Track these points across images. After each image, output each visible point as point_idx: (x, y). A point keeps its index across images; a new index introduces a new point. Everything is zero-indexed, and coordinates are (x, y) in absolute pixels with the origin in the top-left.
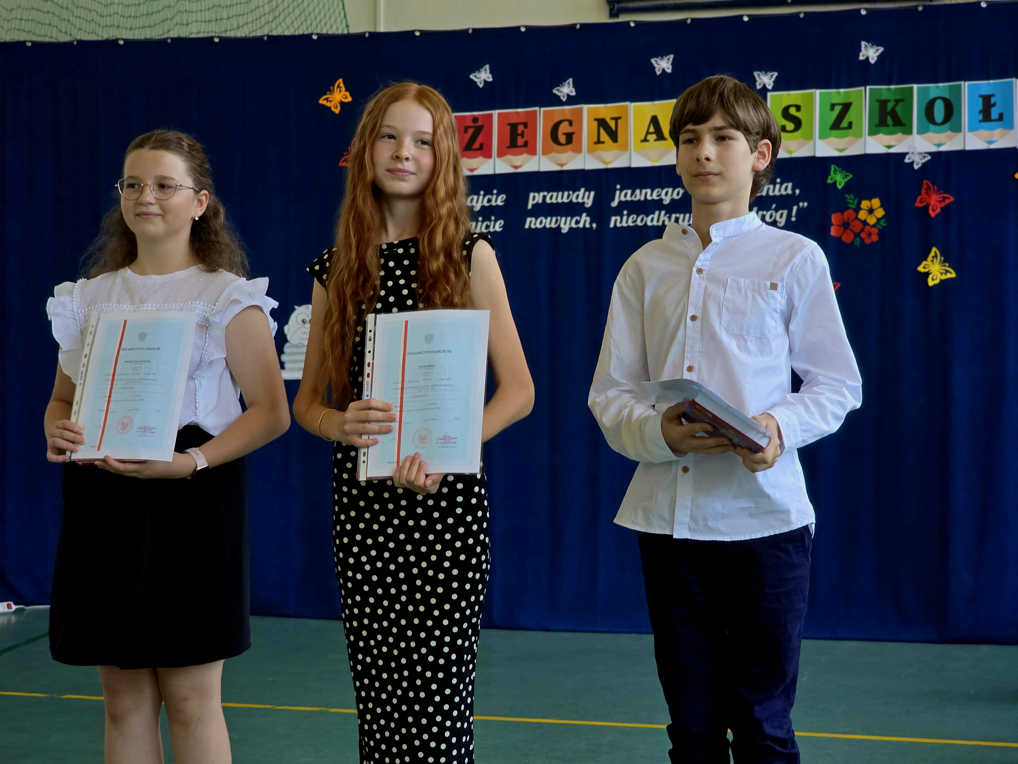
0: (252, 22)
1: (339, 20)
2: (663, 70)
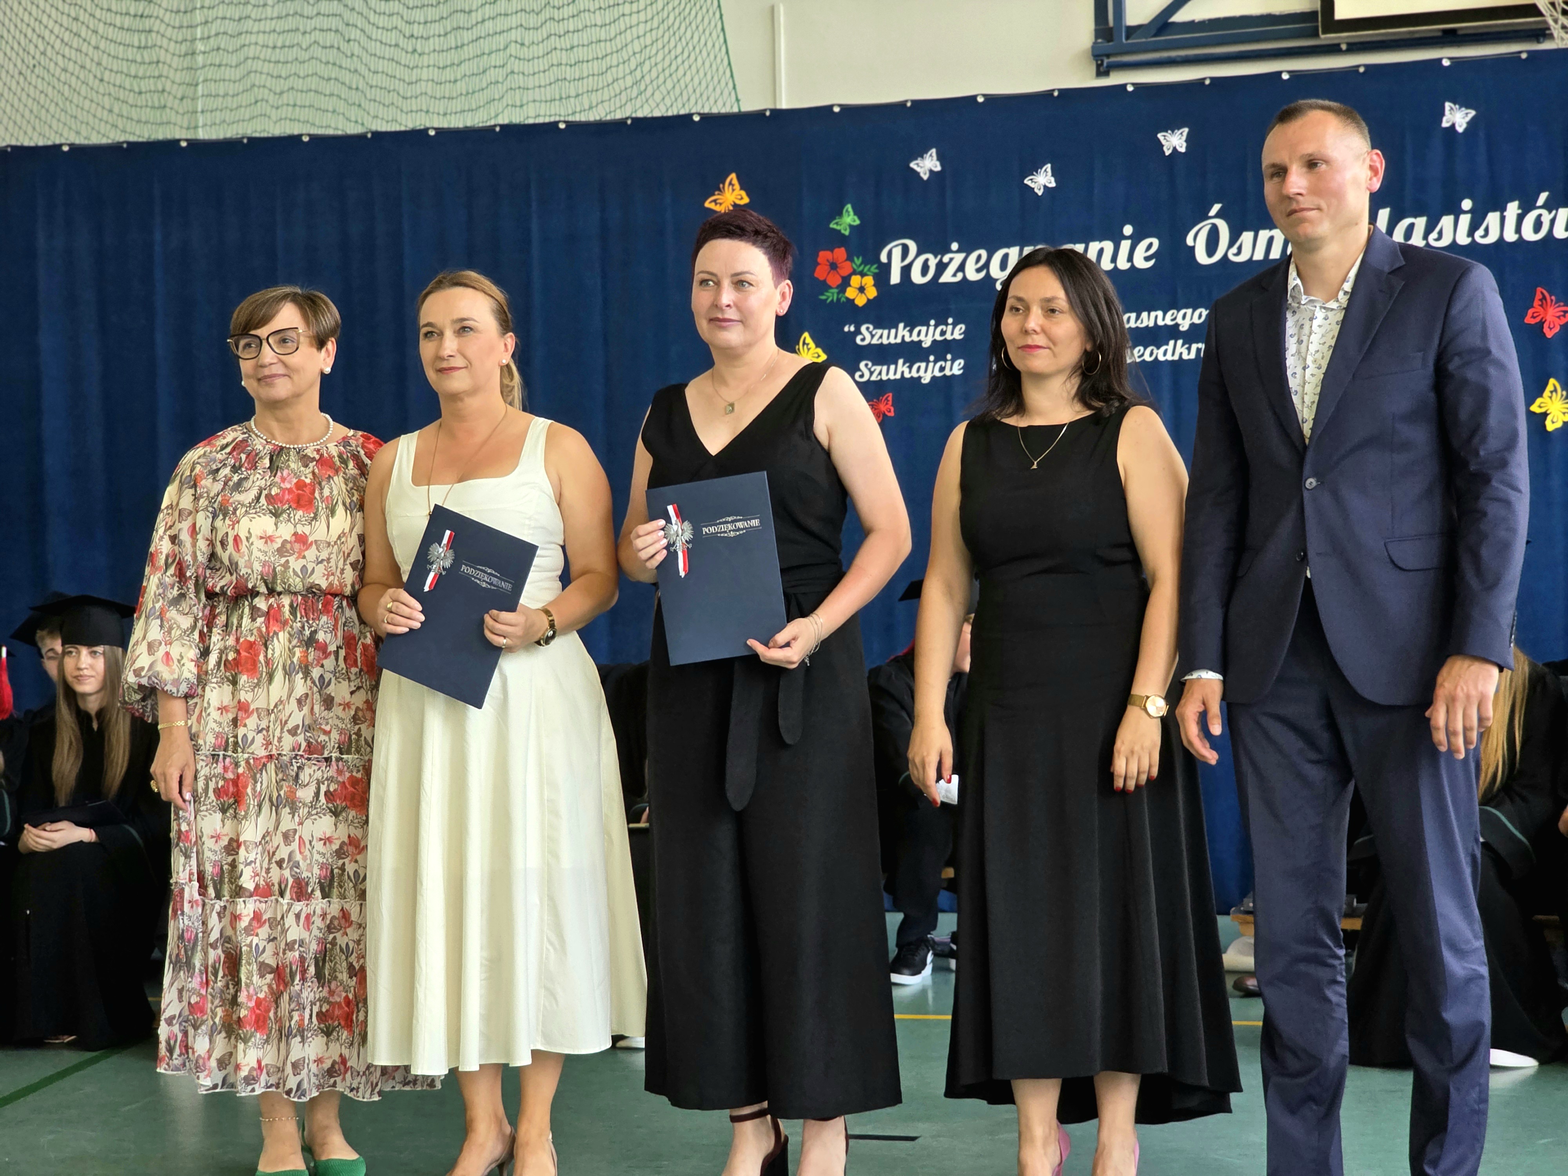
1: (726, 92)
2: (1175, 148)
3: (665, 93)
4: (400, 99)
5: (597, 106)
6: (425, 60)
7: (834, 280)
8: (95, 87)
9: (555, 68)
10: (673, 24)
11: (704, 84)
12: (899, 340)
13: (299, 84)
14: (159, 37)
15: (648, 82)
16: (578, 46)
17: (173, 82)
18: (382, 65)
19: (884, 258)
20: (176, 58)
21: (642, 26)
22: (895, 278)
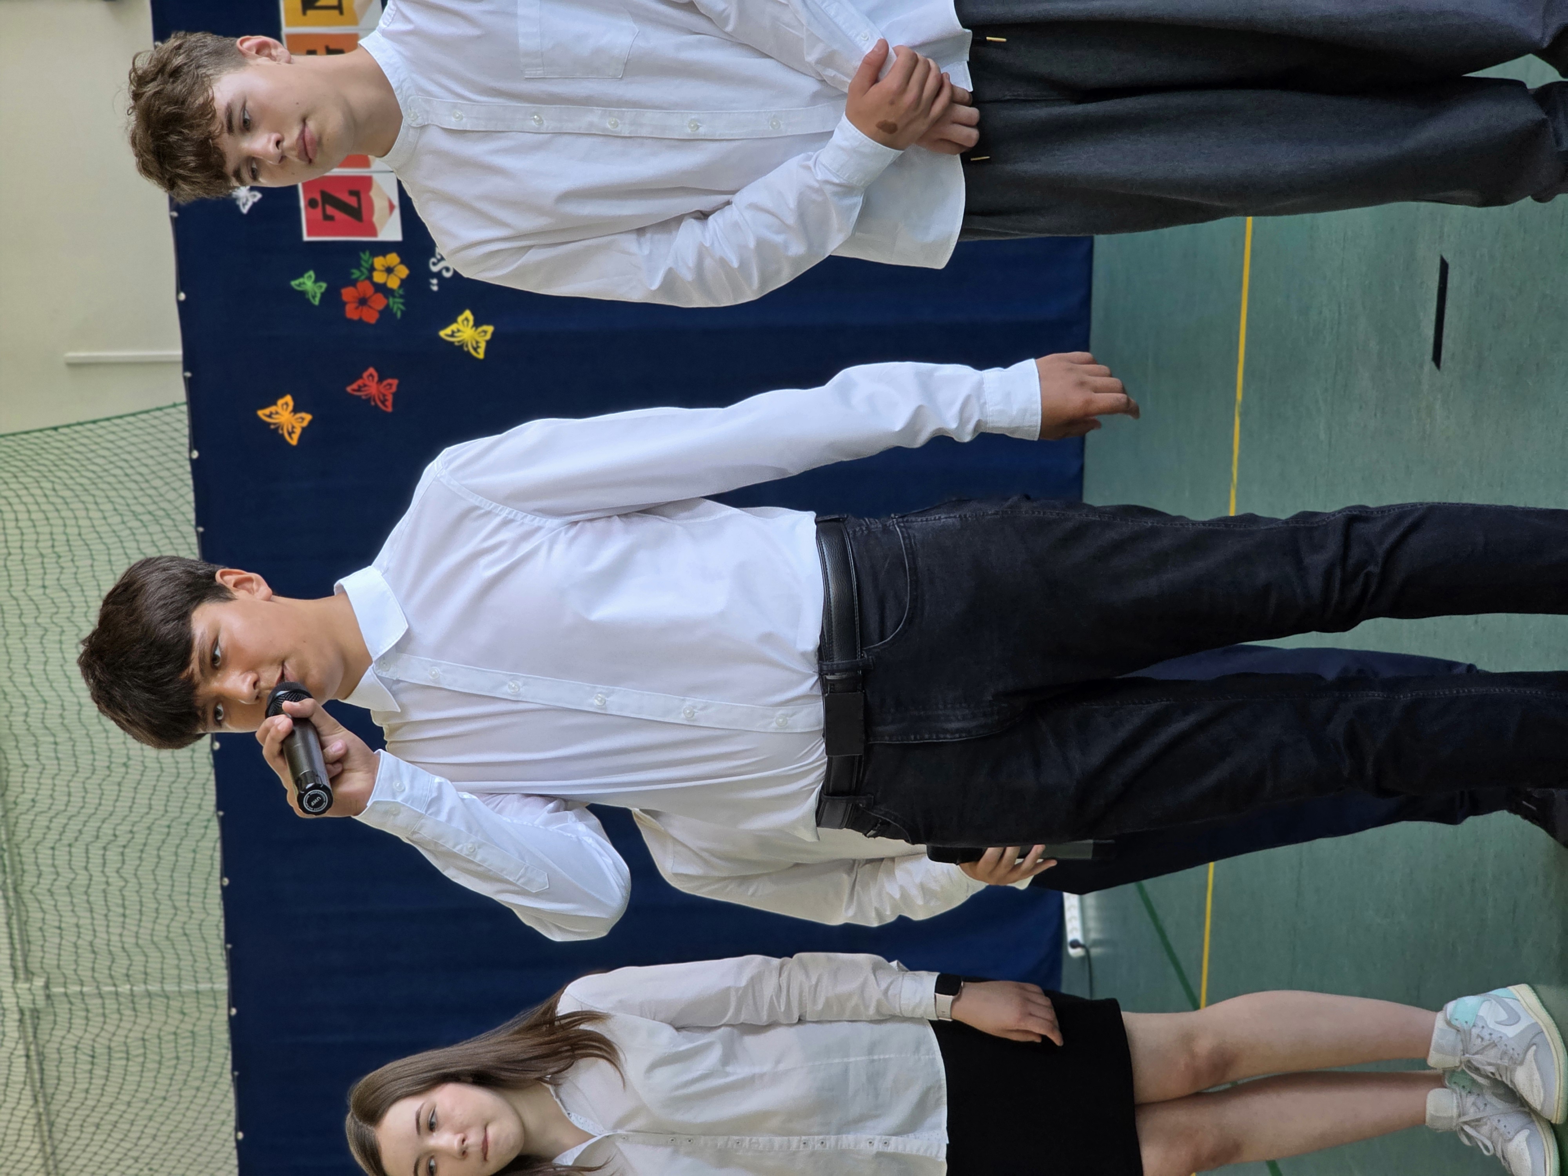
1: (167, 419)
3: (167, 488)
4: (180, 780)
8: (173, 1105)
11: (157, 444)
13: (164, 890)
15: (155, 507)
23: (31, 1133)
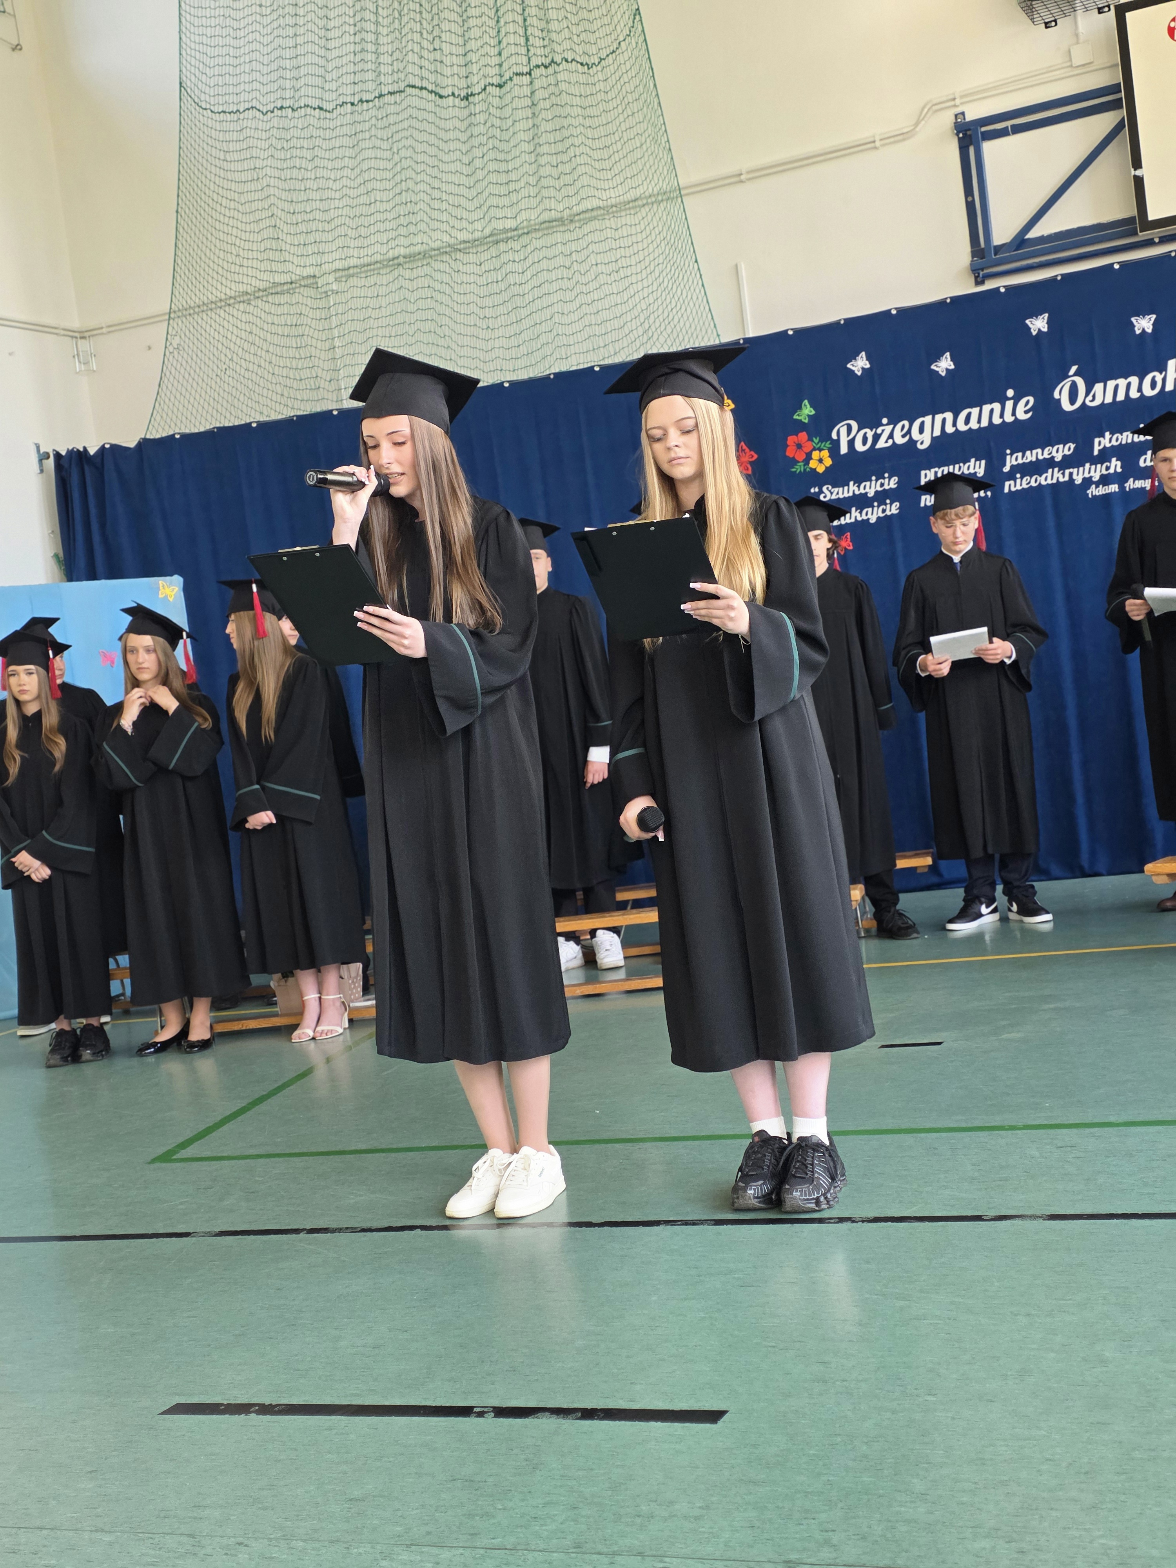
0: (628, 346)
1: (709, 331)
2: (1039, 330)
3: (667, 336)
4: (482, 363)
5: (619, 352)
6: (497, 333)
7: (800, 456)
8: (270, 379)
9: (587, 328)
10: (667, 286)
11: (693, 327)
12: (851, 494)
14: (309, 338)
15: (654, 330)
16: (602, 310)
17: (323, 370)
18: (466, 341)
19: (834, 436)
20: (323, 352)
21: (645, 290)
22: (844, 449)
23: (241, 290)
